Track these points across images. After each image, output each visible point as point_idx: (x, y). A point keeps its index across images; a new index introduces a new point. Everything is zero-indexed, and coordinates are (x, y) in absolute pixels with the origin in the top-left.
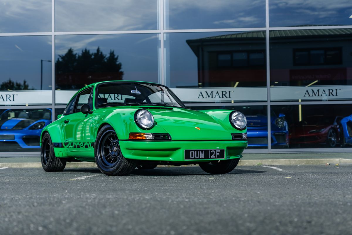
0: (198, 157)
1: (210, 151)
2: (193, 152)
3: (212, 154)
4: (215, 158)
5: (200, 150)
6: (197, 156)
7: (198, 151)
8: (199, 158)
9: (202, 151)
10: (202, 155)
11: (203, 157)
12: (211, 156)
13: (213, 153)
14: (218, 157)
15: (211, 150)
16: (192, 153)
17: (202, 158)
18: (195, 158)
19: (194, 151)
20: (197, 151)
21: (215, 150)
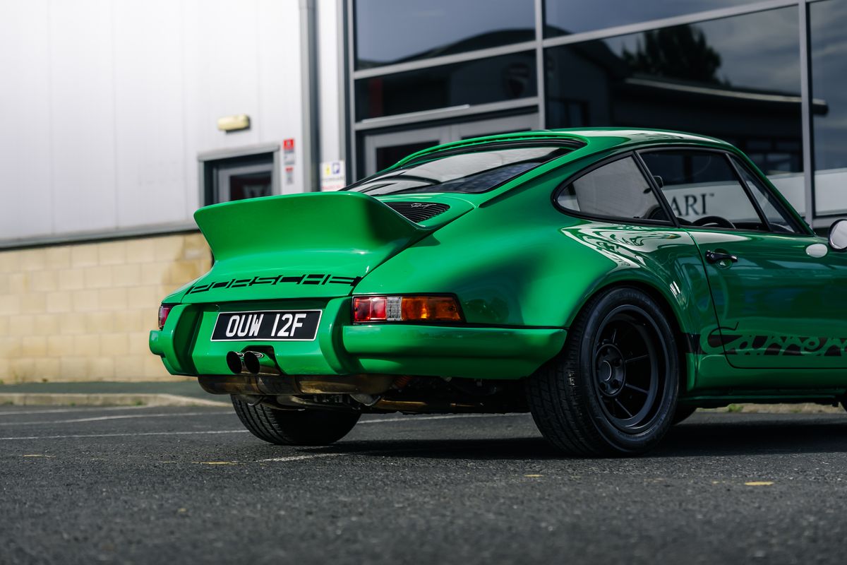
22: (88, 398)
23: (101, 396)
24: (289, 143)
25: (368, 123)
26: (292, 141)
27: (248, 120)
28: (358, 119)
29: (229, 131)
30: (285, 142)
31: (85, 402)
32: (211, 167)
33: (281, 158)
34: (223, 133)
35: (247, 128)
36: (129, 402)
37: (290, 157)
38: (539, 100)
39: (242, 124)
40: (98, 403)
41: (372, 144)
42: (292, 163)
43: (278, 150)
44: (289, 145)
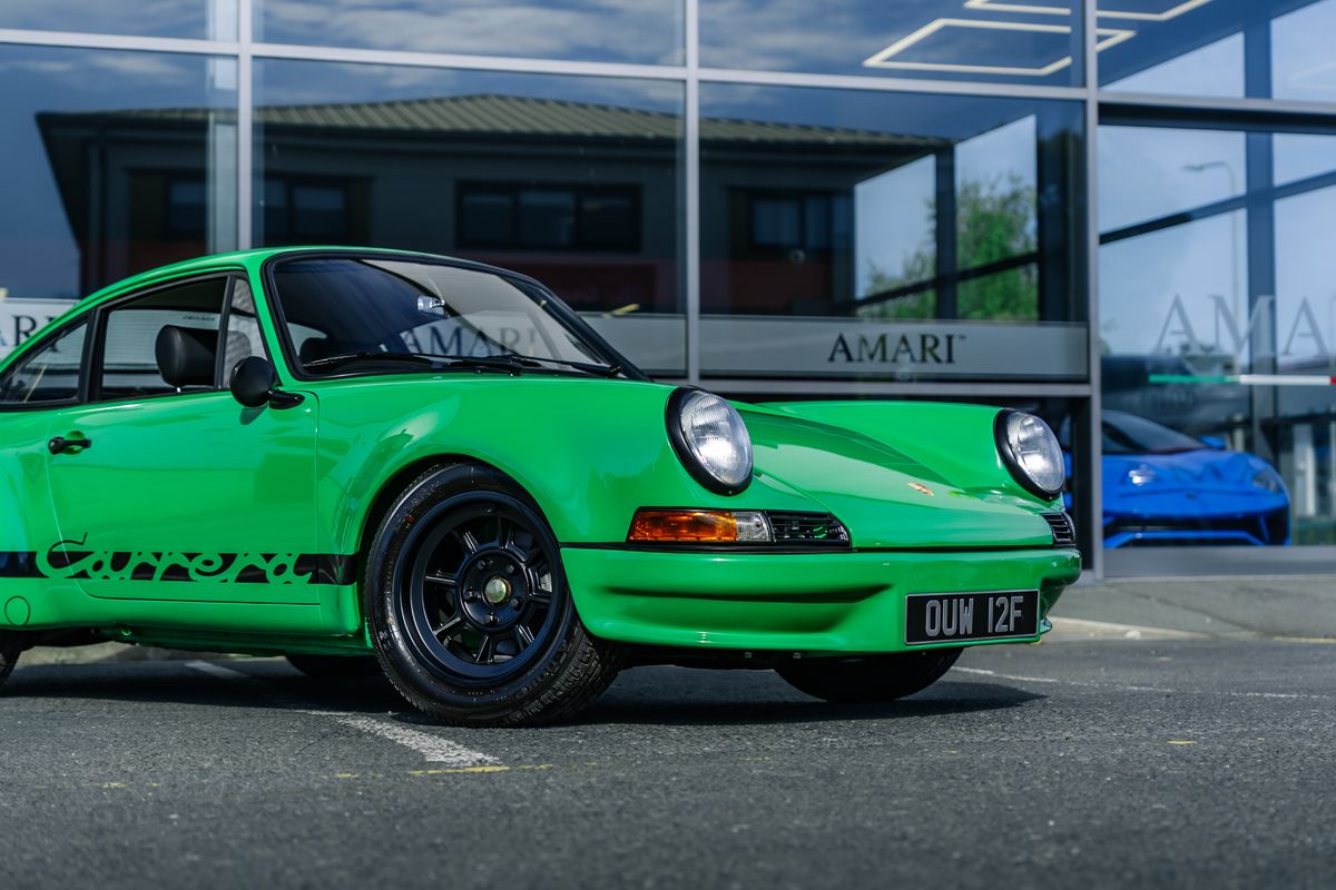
0: (953, 629)
1: (991, 599)
2: (938, 604)
4: (1009, 633)
5: (958, 597)
6: (949, 626)
7: (955, 602)
8: (957, 635)
9: (966, 597)
11: (970, 631)
13: (1003, 608)
14: (1018, 626)
15: (996, 596)
17: (965, 635)
18: (941, 636)
19: (940, 598)
20: (950, 598)
21: (1008, 596)
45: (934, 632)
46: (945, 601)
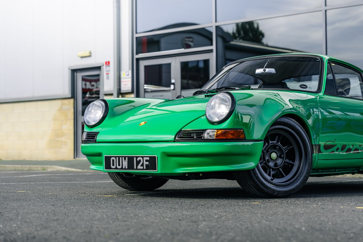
0: (120, 167)
1: (135, 158)
2: (114, 158)
3: (138, 163)
4: (143, 169)
5: (122, 157)
6: (119, 165)
7: (121, 158)
8: (122, 168)
9: (125, 157)
10: (125, 164)
11: (127, 168)
12: (137, 165)
13: (140, 161)
14: (148, 167)
15: (137, 157)
16: (113, 160)
17: (125, 169)
18: (116, 168)
19: (116, 157)
20: (119, 157)
21: (143, 157)
22: (22, 167)
23: (28, 166)
24: (107, 63)
25: (141, 55)
26: (109, 62)
27: (90, 53)
28: (137, 54)
29: (82, 57)
30: (106, 63)
31: (21, 169)
32: (74, 72)
33: (104, 69)
34: (80, 58)
35: (90, 56)
36: (39, 169)
37: (108, 68)
38: (214, 47)
39: (88, 54)
40: (26, 169)
41: (143, 64)
42: (109, 71)
43: (103, 65)
44: (108, 63)
45: (114, 167)
46: (117, 158)
